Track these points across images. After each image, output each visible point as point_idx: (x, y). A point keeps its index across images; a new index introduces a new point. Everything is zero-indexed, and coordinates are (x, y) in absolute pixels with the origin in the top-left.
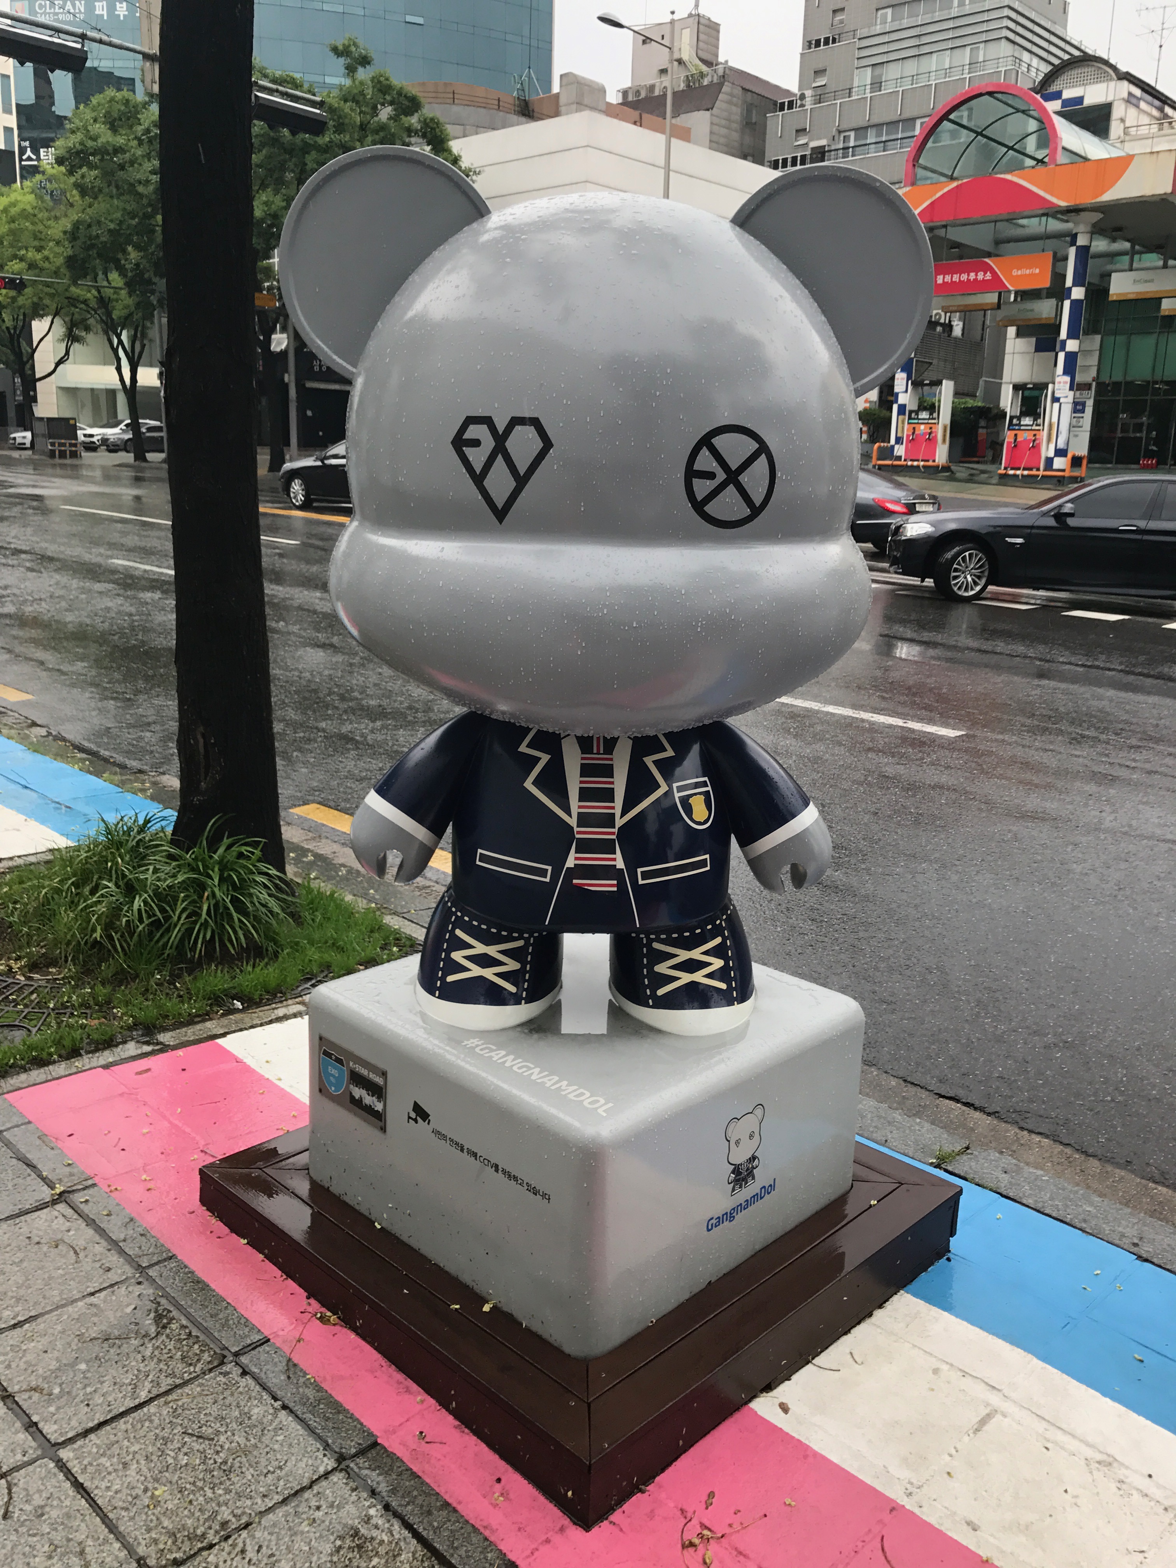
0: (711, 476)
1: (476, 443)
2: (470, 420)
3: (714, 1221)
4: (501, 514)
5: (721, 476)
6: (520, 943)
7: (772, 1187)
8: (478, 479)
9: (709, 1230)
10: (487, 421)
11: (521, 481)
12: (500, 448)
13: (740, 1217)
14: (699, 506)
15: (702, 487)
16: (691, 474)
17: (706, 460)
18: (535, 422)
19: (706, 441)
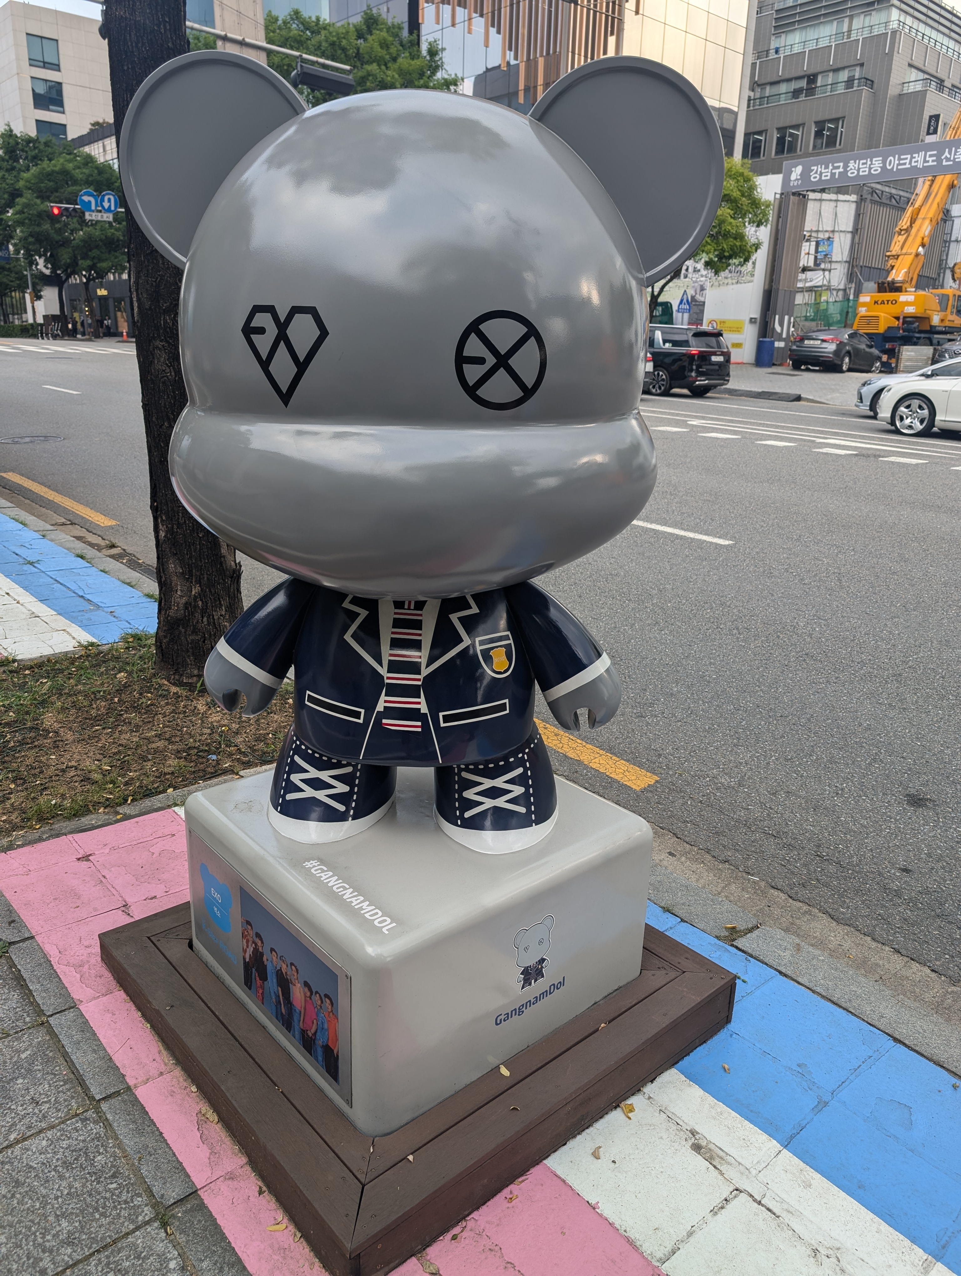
0: (480, 361)
1: (261, 331)
2: (257, 309)
3: (502, 1017)
4: (286, 397)
5: (491, 360)
6: (349, 769)
7: (562, 983)
8: (265, 364)
9: (497, 1024)
10: (270, 309)
11: (302, 366)
12: (282, 337)
13: (527, 1012)
14: (471, 391)
15: (473, 373)
16: (461, 360)
17: (474, 347)
18: (312, 311)
19: (474, 328)
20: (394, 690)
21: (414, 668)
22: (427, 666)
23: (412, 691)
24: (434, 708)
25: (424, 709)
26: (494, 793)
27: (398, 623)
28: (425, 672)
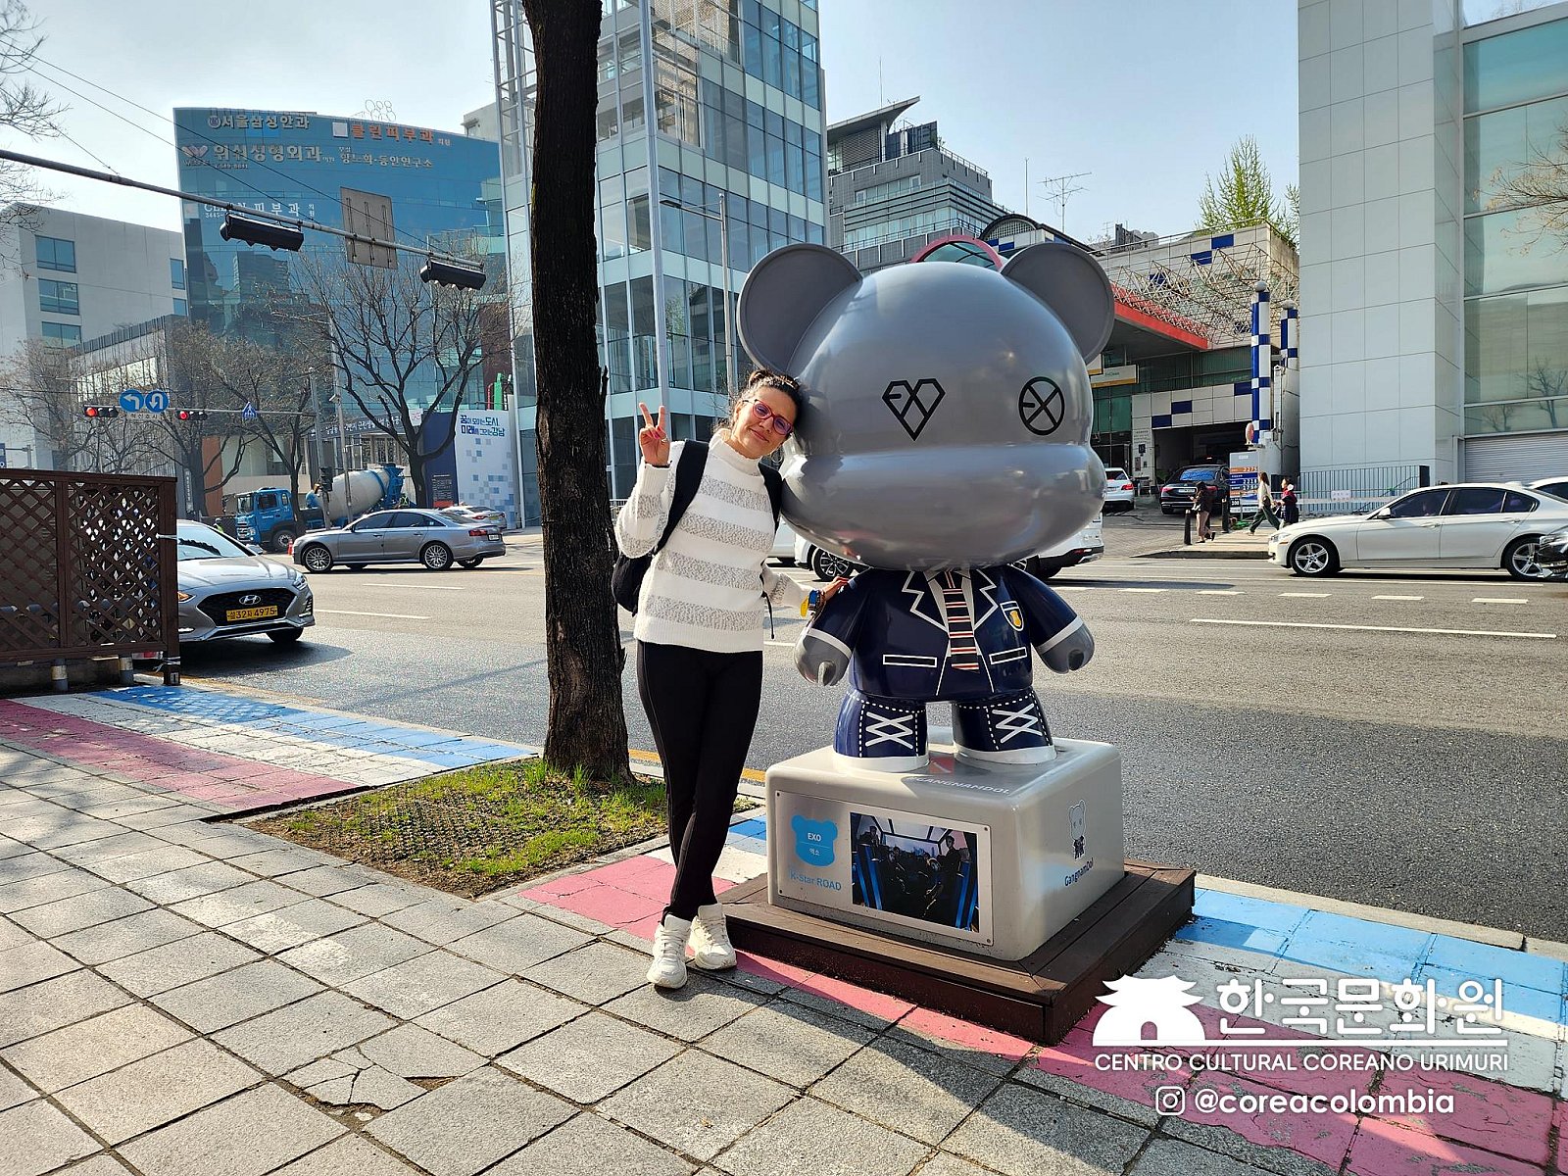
0: (1032, 405)
1: (898, 396)
2: (893, 384)
3: (1068, 880)
4: (914, 436)
5: (1038, 405)
7: (1092, 863)
8: (900, 417)
9: (1065, 885)
10: (905, 383)
11: (927, 415)
12: (913, 397)
13: (1079, 880)
14: (1027, 423)
15: (1028, 412)
16: (1022, 405)
17: (1029, 398)
18: (933, 381)
19: (1028, 386)
20: (956, 643)
21: (968, 626)
22: (976, 623)
23: (969, 642)
24: (986, 651)
25: (979, 653)
26: (1020, 722)
27: (948, 598)
28: (975, 627)
